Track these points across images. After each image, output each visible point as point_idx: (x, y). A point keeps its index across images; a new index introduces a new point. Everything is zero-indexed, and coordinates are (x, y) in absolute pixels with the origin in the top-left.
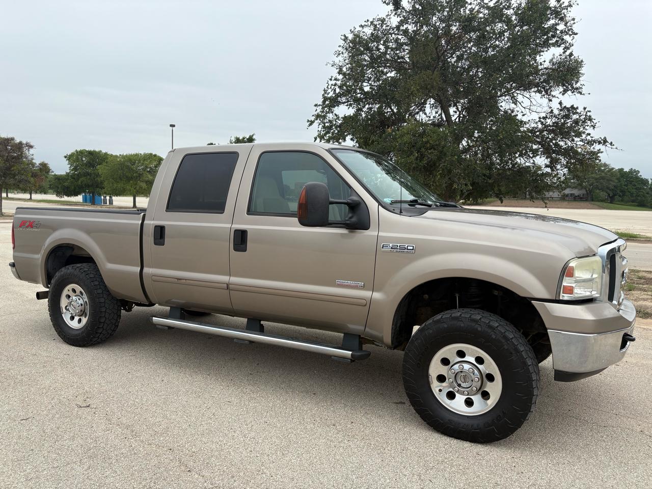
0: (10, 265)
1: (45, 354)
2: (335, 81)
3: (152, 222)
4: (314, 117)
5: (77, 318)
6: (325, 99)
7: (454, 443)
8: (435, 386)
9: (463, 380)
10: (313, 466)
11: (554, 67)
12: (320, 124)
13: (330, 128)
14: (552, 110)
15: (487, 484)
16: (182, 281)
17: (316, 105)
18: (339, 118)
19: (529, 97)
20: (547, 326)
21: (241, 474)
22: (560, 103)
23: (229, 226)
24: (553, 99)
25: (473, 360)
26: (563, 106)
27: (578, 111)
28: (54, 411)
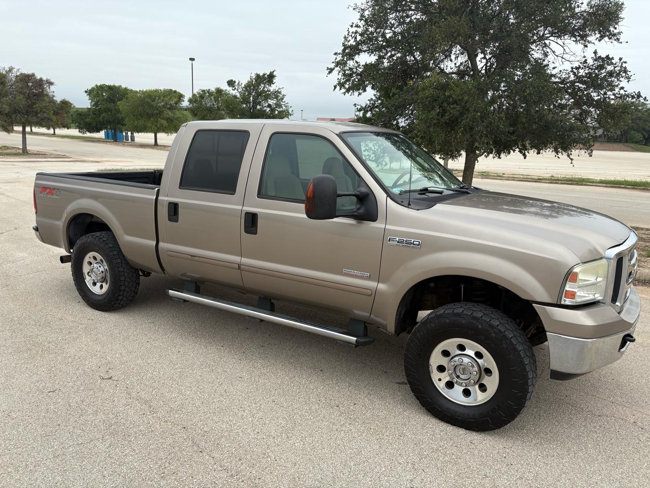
0: (34, 228)
1: (70, 318)
2: (356, 28)
3: (166, 198)
4: (334, 64)
5: (98, 285)
6: (345, 47)
7: (450, 429)
8: (435, 375)
9: (462, 372)
10: (314, 451)
11: (592, 10)
12: (340, 72)
13: (351, 75)
14: (586, 60)
15: (476, 476)
16: (196, 258)
17: (336, 54)
18: (359, 65)
19: (562, 44)
20: (546, 329)
21: (248, 457)
22: (595, 53)
23: (240, 208)
24: (589, 45)
25: (472, 353)
26: (598, 56)
27: (613, 61)
28: (79, 383)
